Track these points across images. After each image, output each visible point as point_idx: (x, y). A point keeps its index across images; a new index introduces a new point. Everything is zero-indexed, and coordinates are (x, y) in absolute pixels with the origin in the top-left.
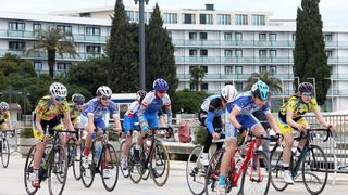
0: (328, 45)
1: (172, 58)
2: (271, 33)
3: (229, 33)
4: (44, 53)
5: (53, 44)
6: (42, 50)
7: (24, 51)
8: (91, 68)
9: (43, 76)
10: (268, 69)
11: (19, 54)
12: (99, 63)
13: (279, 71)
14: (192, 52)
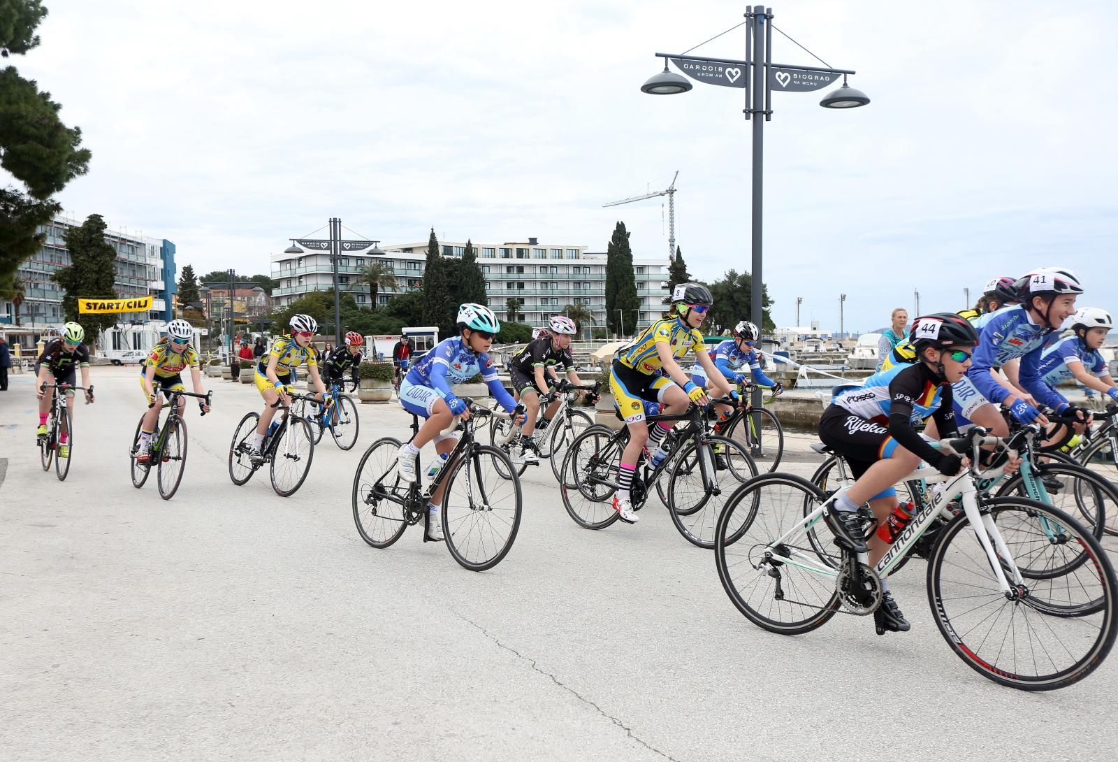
0: (638, 277)
1: (484, 291)
2: (585, 266)
3: (544, 267)
4: (366, 287)
5: (375, 279)
6: (364, 284)
7: (347, 285)
8: (409, 301)
9: (365, 310)
10: (582, 301)
11: (342, 288)
12: (416, 297)
13: (593, 303)
14: (509, 285)
